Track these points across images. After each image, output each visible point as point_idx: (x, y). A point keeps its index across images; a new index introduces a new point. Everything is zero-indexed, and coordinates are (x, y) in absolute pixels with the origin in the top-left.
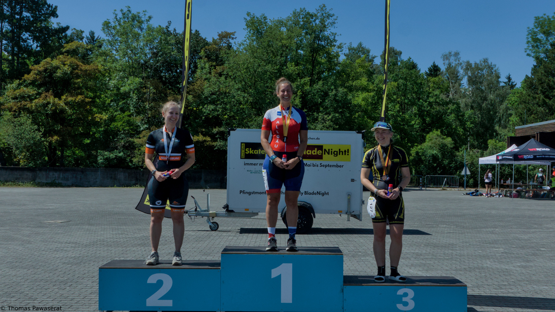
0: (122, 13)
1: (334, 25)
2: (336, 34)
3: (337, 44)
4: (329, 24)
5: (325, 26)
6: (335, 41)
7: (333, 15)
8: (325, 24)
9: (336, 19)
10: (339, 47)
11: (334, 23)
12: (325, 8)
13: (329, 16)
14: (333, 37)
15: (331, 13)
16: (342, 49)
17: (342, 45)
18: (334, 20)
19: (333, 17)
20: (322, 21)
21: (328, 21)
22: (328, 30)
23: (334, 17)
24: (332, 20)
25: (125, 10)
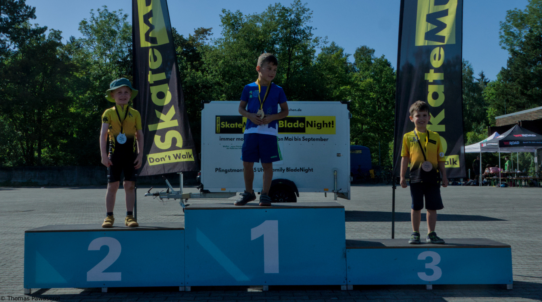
0: (100, 13)
1: (309, 19)
2: (311, 28)
3: (313, 37)
4: (304, 18)
5: (300, 20)
6: (311, 35)
7: (309, 10)
8: (301, 18)
9: (311, 14)
10: (316, 41)
11: (310, 17)
12: (300, 3)
13: (304, 11)
14: (308, 31)
15: (306, 7)
16: (318, 43)
17: (318, 38)
18: (310, 14)
19: (308, 12)
20: (298, 16)
21: (304, 15)
22: (303, 24)
23: (310, 12)
24: (308, 14)
25: (102, 9)
